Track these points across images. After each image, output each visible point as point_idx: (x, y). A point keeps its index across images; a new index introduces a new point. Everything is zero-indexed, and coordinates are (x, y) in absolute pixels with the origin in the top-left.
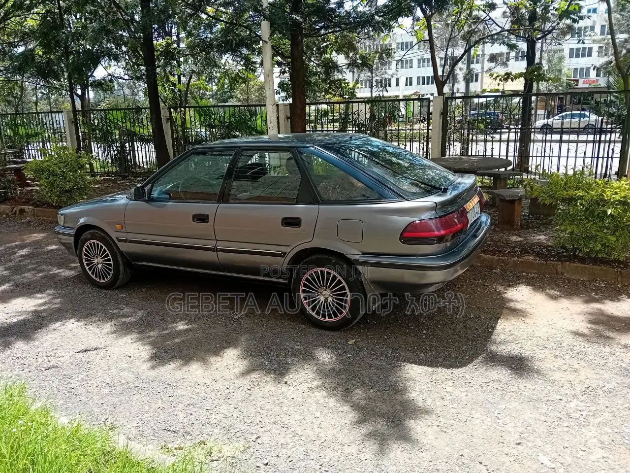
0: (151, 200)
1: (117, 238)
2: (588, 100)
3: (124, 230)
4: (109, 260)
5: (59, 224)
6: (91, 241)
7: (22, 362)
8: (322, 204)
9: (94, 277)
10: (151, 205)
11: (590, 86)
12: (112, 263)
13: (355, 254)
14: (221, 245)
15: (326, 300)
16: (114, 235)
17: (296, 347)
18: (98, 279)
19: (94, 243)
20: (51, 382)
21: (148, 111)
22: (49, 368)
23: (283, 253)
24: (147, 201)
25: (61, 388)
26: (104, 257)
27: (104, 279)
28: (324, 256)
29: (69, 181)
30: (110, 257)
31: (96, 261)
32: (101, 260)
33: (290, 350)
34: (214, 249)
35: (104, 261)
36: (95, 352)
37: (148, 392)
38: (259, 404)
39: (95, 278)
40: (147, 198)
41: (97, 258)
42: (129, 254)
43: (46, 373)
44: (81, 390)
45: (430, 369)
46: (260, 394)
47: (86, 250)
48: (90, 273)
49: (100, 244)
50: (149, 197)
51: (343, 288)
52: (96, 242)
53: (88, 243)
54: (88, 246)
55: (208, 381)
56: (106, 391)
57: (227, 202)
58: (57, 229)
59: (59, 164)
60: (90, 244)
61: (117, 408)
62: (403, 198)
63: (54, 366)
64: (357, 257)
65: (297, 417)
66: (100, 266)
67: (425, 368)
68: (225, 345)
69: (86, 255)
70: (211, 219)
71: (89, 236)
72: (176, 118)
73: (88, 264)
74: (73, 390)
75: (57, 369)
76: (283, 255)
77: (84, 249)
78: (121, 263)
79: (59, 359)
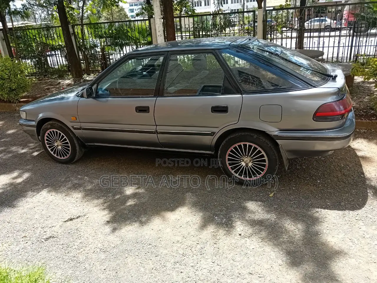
0: (98, 96)
1: (73, 127)
2: (324, 10)
3: (78, 120)
4: (67, 143)
5: (22, 118)
6: (51, 130)
7: (23, 235)
8: (244, 94)
9: (55, 155)
10: (97, 100)
11: (326, 2)
12: (69, 145)
13: (273, 131)
14: (160, 129)
15: (247, 165)
16: (70, 125)
17: (232, 202)
18: (59, 157)
19: (53, 131)
20: (54, 252)
21: (61, 28)
22: (47, 239)
23: (212, 133)
24: (94, 98)
25: (64, 257)
26: (63, 141)
27: (64, 157)
28: (246, 133)
29: (14, 83)
30: (68, 141)
31: (56, 144)
32: (60, 143)
33: (229, 205)
34: (155, 132)
35: (62, 144)
36: (78, 220)
37: (137, 253)
38: (230, 256)
39: (57, 157)
40: (94, 96)
41: (57, 142)
42: (83, 138)
43: (46, 243)
44: (81, 258)
45: (340, 212)
46: (226, 247)
47: (47, 137)
48: (52, 153)
49: (59, 132)
50: (96, 95)
51: (263, 156)
52: (55, 130)
53: (48, 132)
54: (48, 134)
55: (179, 238)
56: (103, 256)
57: (162, 96)
58: (21, 122)
59: (5, 71)
60: (50, 132)
61: (118, 272)
62: (312, 86)
63: (50, 237)
64: (276, 133)
65: (267, 266)
66: (60, 147)
67: (336, 211)
68: (177, 204)
69: (47, 140)
70: (151, 110)
71: (49, 126)
72: (78, 32)
73: (50, 147)
74: (75, 258)
75: (54, 239)
76: (213, 134)
77: (46, 136)
78: (77, 145)
79: (53, 229)
